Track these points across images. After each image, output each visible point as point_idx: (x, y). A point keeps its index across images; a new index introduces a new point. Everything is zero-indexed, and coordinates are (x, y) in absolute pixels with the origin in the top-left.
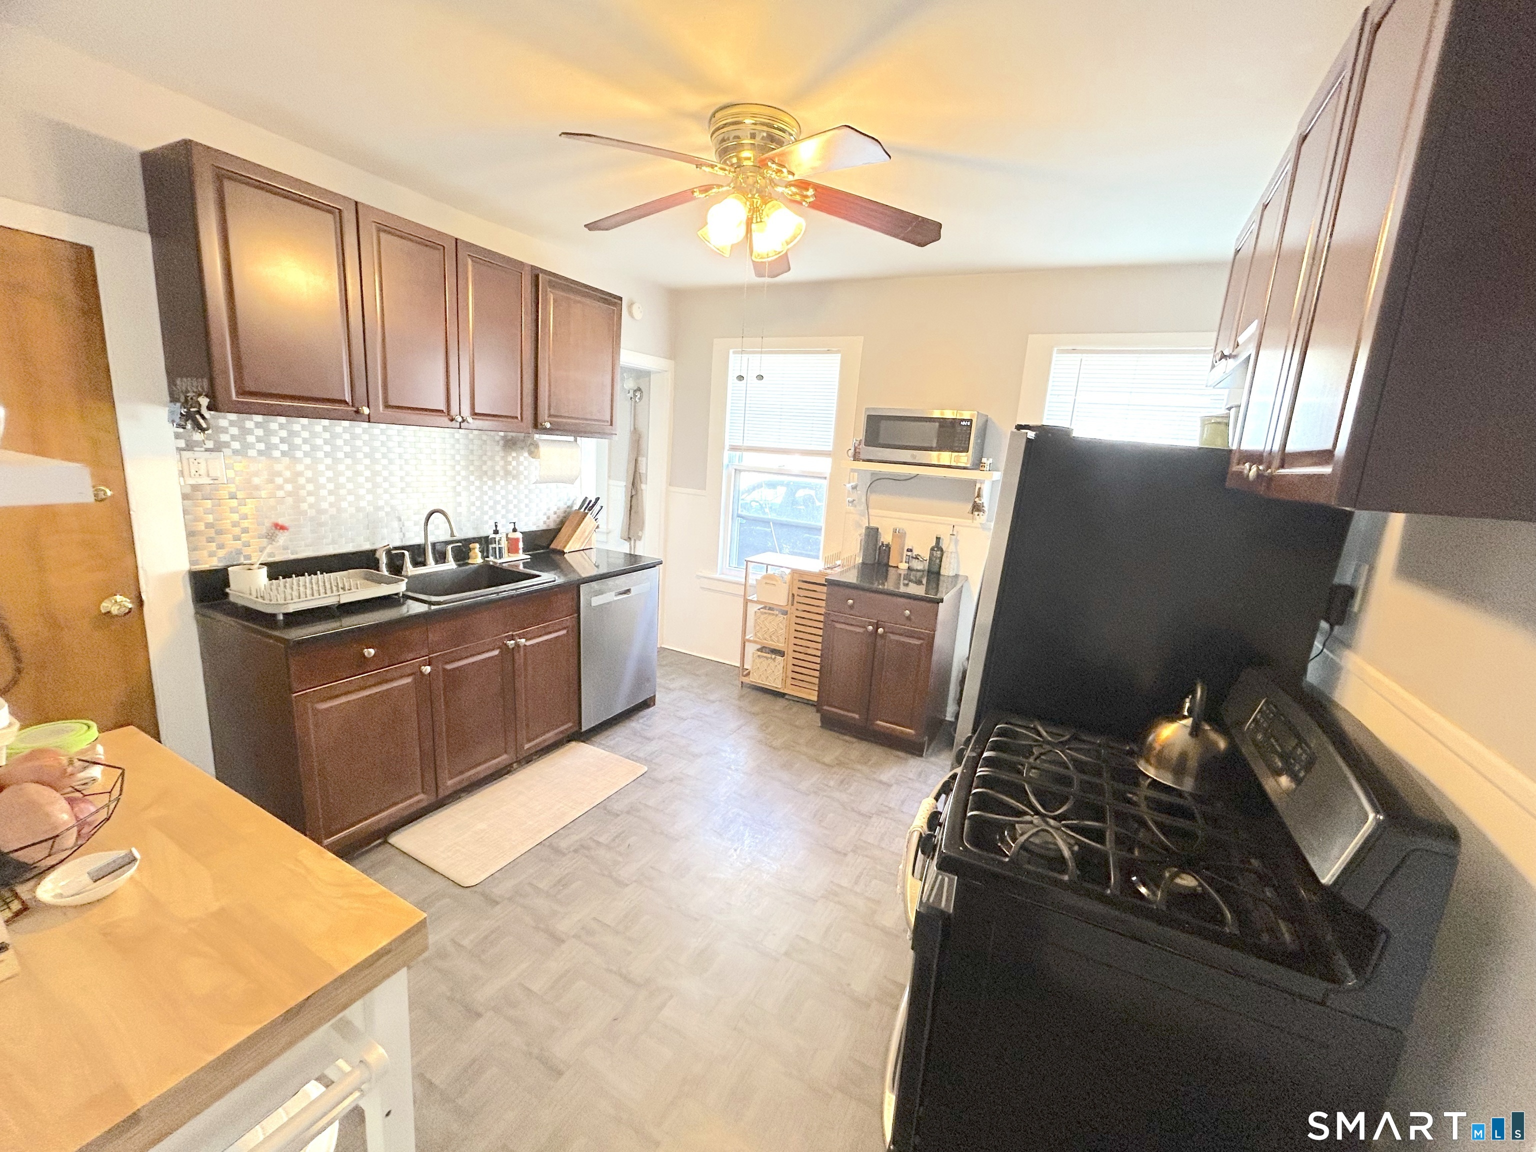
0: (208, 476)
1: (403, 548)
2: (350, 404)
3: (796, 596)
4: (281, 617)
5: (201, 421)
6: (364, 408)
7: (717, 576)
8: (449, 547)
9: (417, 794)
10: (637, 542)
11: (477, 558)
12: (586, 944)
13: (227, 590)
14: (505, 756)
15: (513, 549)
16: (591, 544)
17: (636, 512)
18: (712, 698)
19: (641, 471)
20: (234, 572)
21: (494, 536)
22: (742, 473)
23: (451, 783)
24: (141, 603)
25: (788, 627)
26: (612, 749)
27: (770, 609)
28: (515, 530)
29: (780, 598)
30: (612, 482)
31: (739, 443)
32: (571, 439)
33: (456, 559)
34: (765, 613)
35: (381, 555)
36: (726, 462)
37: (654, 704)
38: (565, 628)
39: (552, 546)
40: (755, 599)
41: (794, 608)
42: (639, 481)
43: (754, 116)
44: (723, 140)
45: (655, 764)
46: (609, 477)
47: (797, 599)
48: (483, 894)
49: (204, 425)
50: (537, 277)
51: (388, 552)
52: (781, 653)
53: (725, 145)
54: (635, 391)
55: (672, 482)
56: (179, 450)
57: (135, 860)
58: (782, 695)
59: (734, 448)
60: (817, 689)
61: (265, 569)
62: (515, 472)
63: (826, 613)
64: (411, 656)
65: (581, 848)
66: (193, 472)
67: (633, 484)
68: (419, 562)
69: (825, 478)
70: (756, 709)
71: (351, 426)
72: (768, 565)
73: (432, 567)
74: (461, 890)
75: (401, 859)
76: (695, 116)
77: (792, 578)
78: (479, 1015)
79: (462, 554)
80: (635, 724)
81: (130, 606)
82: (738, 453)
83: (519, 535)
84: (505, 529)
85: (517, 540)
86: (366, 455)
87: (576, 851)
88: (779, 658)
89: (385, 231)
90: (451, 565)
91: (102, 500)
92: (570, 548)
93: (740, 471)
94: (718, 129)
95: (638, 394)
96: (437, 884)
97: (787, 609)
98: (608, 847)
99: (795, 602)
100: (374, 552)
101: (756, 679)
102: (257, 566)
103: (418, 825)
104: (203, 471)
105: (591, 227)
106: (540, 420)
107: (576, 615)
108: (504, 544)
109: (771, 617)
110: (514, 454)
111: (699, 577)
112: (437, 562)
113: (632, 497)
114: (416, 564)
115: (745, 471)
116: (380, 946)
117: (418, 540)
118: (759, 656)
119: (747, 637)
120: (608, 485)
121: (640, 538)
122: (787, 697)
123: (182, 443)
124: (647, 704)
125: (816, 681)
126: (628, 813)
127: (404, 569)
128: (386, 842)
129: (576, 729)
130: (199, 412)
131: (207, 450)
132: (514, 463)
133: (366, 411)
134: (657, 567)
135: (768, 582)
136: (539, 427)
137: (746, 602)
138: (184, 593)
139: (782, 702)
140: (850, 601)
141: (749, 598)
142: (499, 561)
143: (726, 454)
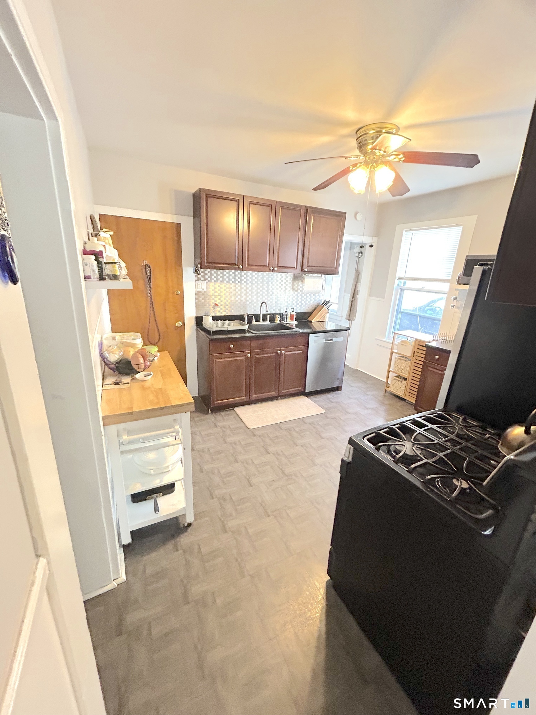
0: (202, 288)
1: (253, 315)
2: (237, 264)
3: (416, 352)
4: (212, 332)
5: (198, 272)
6: (241, 266)
7: (385, 340)
8: (268, 316)
9: (243, 397)
10: (353, 321)
11: (278, 321)
12: (276, 457)
13: (202, 323)
14: (274, 393)
15: (291, 319)
16: (324, 319)
17: (354, 308)
18: (368, 393)
19: (358, 289)
20: (204, 317)
21: (285, 313)
22: (405, 291)
23: (254, 397)
24: (184, 324)
25: (410, 367)
26: (315, 402)
27: (403, 357)
28: (293, 311)
29: (408, 353)
30: (345, 294)
31: (403, 276)
32: (320, 275)
33: (270, 321)
34: (400, 359)
35: (246, 317)
36: (396, 285)
37: (341, 390)
38: (302, 350)
39: (308, 319)
40: (397, 352)
41: (414, 358)
42: (356, 294)
43: (373, 129)
44: (360, 143)
45: (330, 411)
46: (345, 292)
47: (416, 354)
48: (253, 432)
49: (199, 273)
50: (307, 210)
51: (248, 316)
52: (405, 379)
53: (361, 144)
54: (359, 253)
55: (370, 294)
56: (196, 280)
57: (151, 375)
58: (404, 400)
59: (400, 278)
60: (415, 397)
61: (212, 317)
62: (296, 289)
63: (424, 361)
64: (244, 350)
65: (289, 430)
66: (198, 287)
67: (353, 295)
68: (257, 320)
69: (446, 293)
70: (386, 402)
71: (241, 272)
72: (408, 337)
73: (261, 322)
74: (247, 429)
75: (235, 415)
76: (349, 136)
77: (415, 344)
78: (237, 462)
79: (272, 319)
80: (329, 396)
81: (182, 325)
82: (402, 281)
83: (294, 313)
84: (289, 311)
85: (293, 315)
86: (245, 282)
87: (286, 430)
88: (404, 382)
89: (252, 204)
90: (268, 322)
91: (178, 295)
92: (315, 320)
93: (404, 290)
94: (358, 138)
95: (360, 254)
96: (242, 425)
97: (411, 358)
98: (297, 432)
99: (415, 356)
100: (243, 315)
101: (392, 389)
102: (210, 316)
103: (243, 407)
104: (200, 287)
105: (315, 189)
106: (304, 268)
107: (307, 346)
108: (289, 316)
109: (403, 361)
110: (297, 282)
111: (377, 339)
112: (263, 321)
113: (352, 301)
114: (257, 321)
115: (407, 290)
116: (182, 403)
117: (258, 312)
118: (395, 379)
119: (391, 369)
120: (344, 296)
121: (354, 320)
122: (406, 401)
123: (196, 279)
124: (338, 389)
125: (416, 393)
126: (310, 424)
127: (253, 322)
128: (233, 409)
129: (303, 390)
130: (198, 269)
131: (202, 280)
132: (296, 285)
133: (241, 267)
134: (348, 331)
135: (403, 344)
136: (303, 271)
137: (392, 353)
138: (194, 323)
139: (402, 403)
140: (437, 357)
141: (394, 351)
142: (285, 323)
143: (397, 282)
